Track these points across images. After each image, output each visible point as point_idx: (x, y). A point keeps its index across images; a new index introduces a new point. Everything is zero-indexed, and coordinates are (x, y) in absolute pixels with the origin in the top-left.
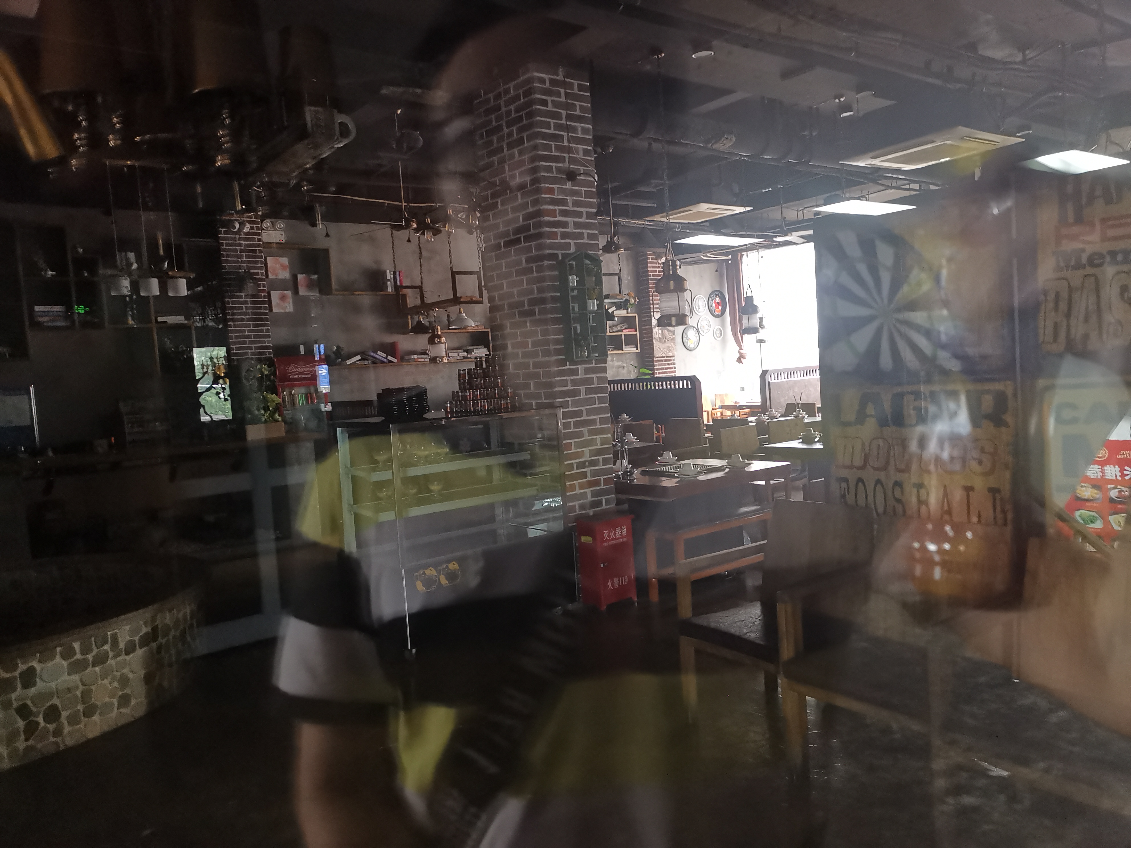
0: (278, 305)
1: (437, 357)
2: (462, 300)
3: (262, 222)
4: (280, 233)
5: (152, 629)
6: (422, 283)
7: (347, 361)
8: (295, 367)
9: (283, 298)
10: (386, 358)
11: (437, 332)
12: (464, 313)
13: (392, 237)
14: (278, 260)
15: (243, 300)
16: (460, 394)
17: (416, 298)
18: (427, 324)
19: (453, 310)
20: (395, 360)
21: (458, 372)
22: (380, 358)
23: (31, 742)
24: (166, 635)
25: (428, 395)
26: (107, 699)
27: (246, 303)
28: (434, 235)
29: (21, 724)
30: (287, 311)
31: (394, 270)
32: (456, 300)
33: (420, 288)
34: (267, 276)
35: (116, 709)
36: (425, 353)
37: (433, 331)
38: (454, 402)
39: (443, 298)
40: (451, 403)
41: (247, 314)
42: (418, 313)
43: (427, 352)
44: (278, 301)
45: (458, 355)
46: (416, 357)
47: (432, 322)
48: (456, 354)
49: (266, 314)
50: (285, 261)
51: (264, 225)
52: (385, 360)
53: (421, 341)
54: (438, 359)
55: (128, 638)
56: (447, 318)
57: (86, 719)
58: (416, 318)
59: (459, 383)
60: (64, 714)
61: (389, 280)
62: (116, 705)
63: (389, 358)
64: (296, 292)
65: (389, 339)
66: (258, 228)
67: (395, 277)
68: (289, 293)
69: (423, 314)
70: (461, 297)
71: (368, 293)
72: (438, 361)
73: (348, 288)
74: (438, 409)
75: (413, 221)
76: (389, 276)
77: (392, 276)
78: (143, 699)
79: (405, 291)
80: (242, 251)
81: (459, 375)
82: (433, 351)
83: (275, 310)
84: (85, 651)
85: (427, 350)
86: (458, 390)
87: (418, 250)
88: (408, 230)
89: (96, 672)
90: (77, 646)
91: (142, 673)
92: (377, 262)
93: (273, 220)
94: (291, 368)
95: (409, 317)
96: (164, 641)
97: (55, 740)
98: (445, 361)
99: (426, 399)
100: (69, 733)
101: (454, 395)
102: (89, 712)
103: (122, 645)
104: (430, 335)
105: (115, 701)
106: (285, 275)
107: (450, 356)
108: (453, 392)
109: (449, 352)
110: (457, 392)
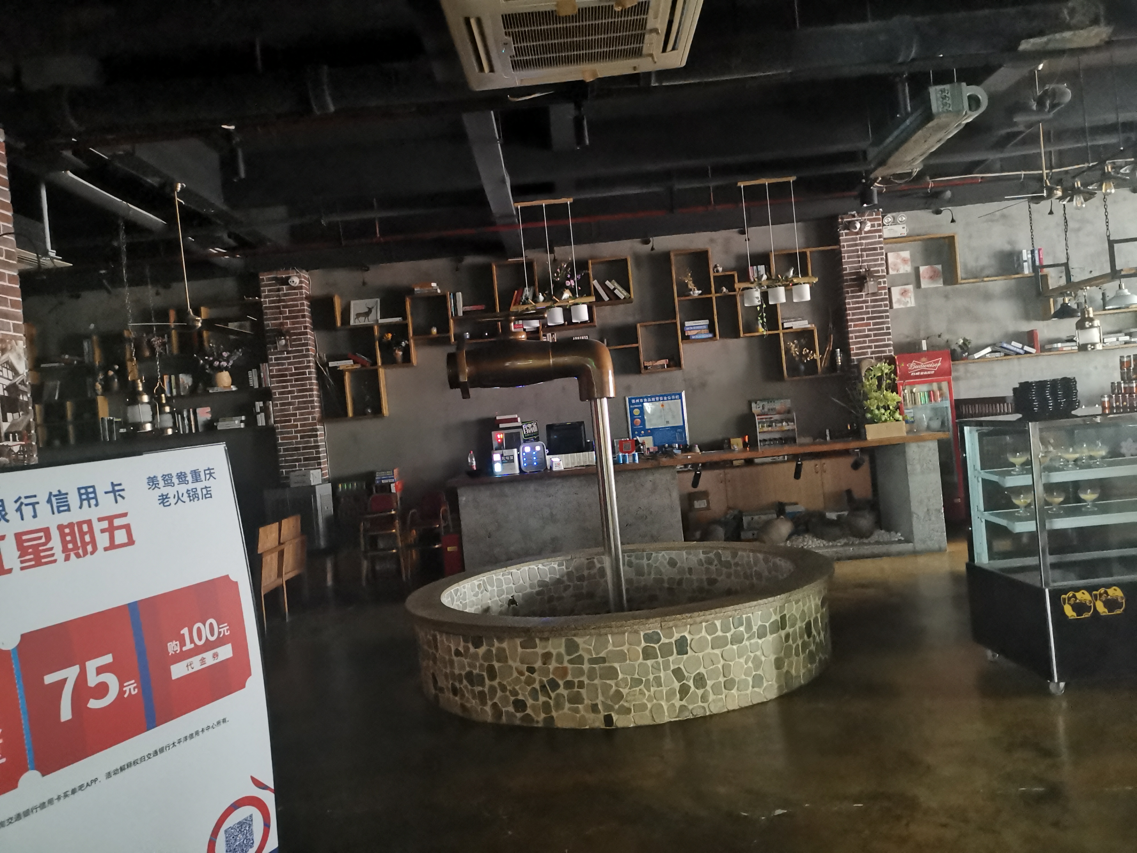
0: (899, 301)
1: (1087, 344)
2: (1123, 273)
3: (883, 218)
4: (901, 226)
5: (781, 617)
6: (1068, 259)
7: (975, 355)
8: (917, 364)
9: (904, 293)
10: (1022, 348)
11: (1088, 314)
12: (1126, 288)
13: (1030, 212)
14: (898, 255)
15: (864, 299)
16: (1123, 385)
17: (1061, 277)
18: (1075, 307)
19: (1111, 287)
20: (1033, 351)
21: (1120, 360)
22: (1015, 349)
23: (684, 703)
24: (793, 625)
25: (1078, 388)
26: (743, 677)
27: (866, 302)
28: (1086, 200)
29: (677, 685)
30: (909, 305)
31: (1032, 249)
32: (1115, 274)
33: (1066, 265)
34: (888, 273)
35: (750, 688)
36: (1072, 340)
37: (1083, 313)
38: (1114, 396)
39: (1096, 274)
40: (1110, 397)
41: (868, 313)
42: (1063, 294)
43: (1075, 339)
44: (899, 297)
45: (1118, 340)
46: (1059, 345)
47: (1081, 303)
48: (1115, 339)
49: (886, 311)
50: (906, 254)
51: (885, 221)
52: (1021, 351)
53: (1068, 326)
54: (1089, 346)
55: (760, 623)
56: (1101, 296)
57: (727, 691)
58: (1060, 300)
59: (1121, 373)
60: (710, 683)
61: (1025, 261)
62: (751, 683)
63: (1027, 348)
64: (918, 285)
65: (1025, 327)
66: (879, 225)
67: (1033, 257)
68: (910, 287)
69: (1068, 295)
70: (1122, 270)
71: (1000, 278)
72: (1090, 349)
73: (976, 275)
74: (1090, 403)
75: (1057, 189)
76: (1026, 256)
77: (1030, 256)
78: (774, 682)
79: (1046, 271)
80: (862, 250)
81: (1122, 363)
82: (1082, 338)
83: (895, 306)
84: (726, 629)
85: (1074, 336)
86: (1119, 380)
87: (1063, 222)
88: (1049, 201)
89: (733, 649)
90: (718, 623)
91: (773, 657)
92: (1010, 243)
93: (894, 214)
94: (912, 366)
95: (1052, 300)
96: (791, 630)
97: (702, 704)
98: (1099, 347)
99: (1076, 393)
100: (714, 701)
101: (1114, 388)
102: (729, 685)
103: (755, 629)
104: (1079, 318)
105: (750, 679)
106: (907, 269)
107: (1105, 341)
108: (1113, 383)
109: (1105, 336)
110: (1119, 383)
